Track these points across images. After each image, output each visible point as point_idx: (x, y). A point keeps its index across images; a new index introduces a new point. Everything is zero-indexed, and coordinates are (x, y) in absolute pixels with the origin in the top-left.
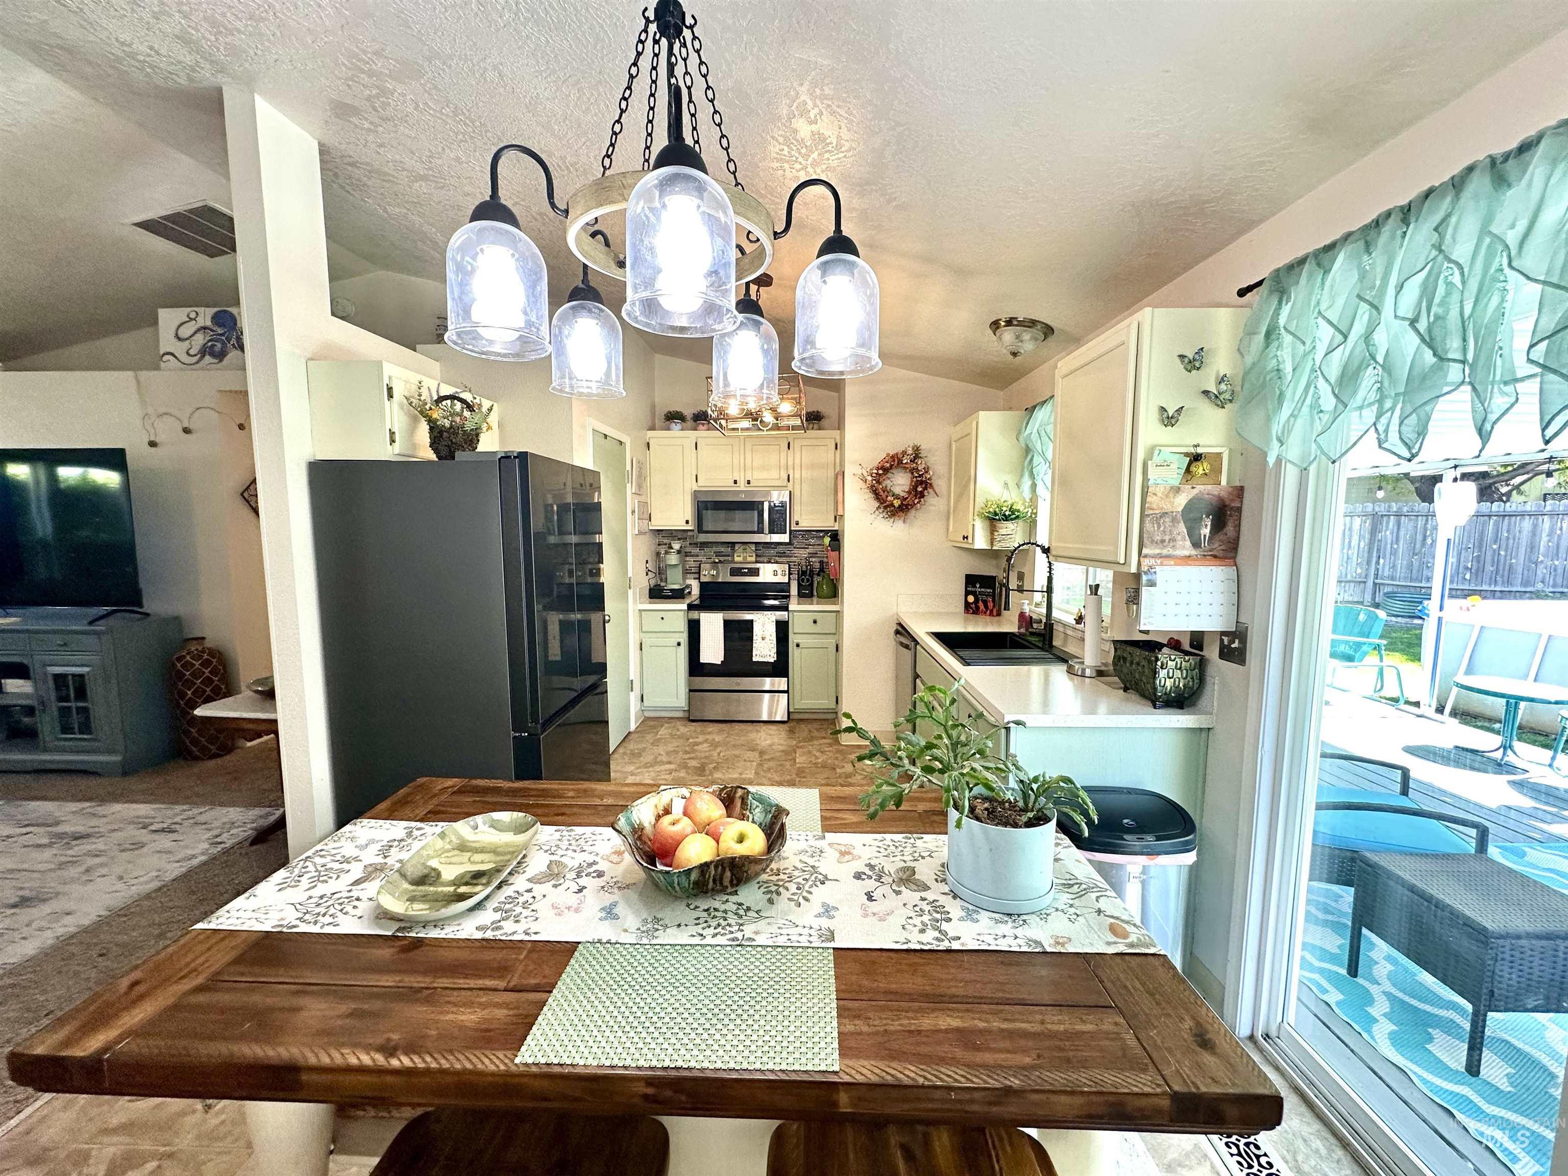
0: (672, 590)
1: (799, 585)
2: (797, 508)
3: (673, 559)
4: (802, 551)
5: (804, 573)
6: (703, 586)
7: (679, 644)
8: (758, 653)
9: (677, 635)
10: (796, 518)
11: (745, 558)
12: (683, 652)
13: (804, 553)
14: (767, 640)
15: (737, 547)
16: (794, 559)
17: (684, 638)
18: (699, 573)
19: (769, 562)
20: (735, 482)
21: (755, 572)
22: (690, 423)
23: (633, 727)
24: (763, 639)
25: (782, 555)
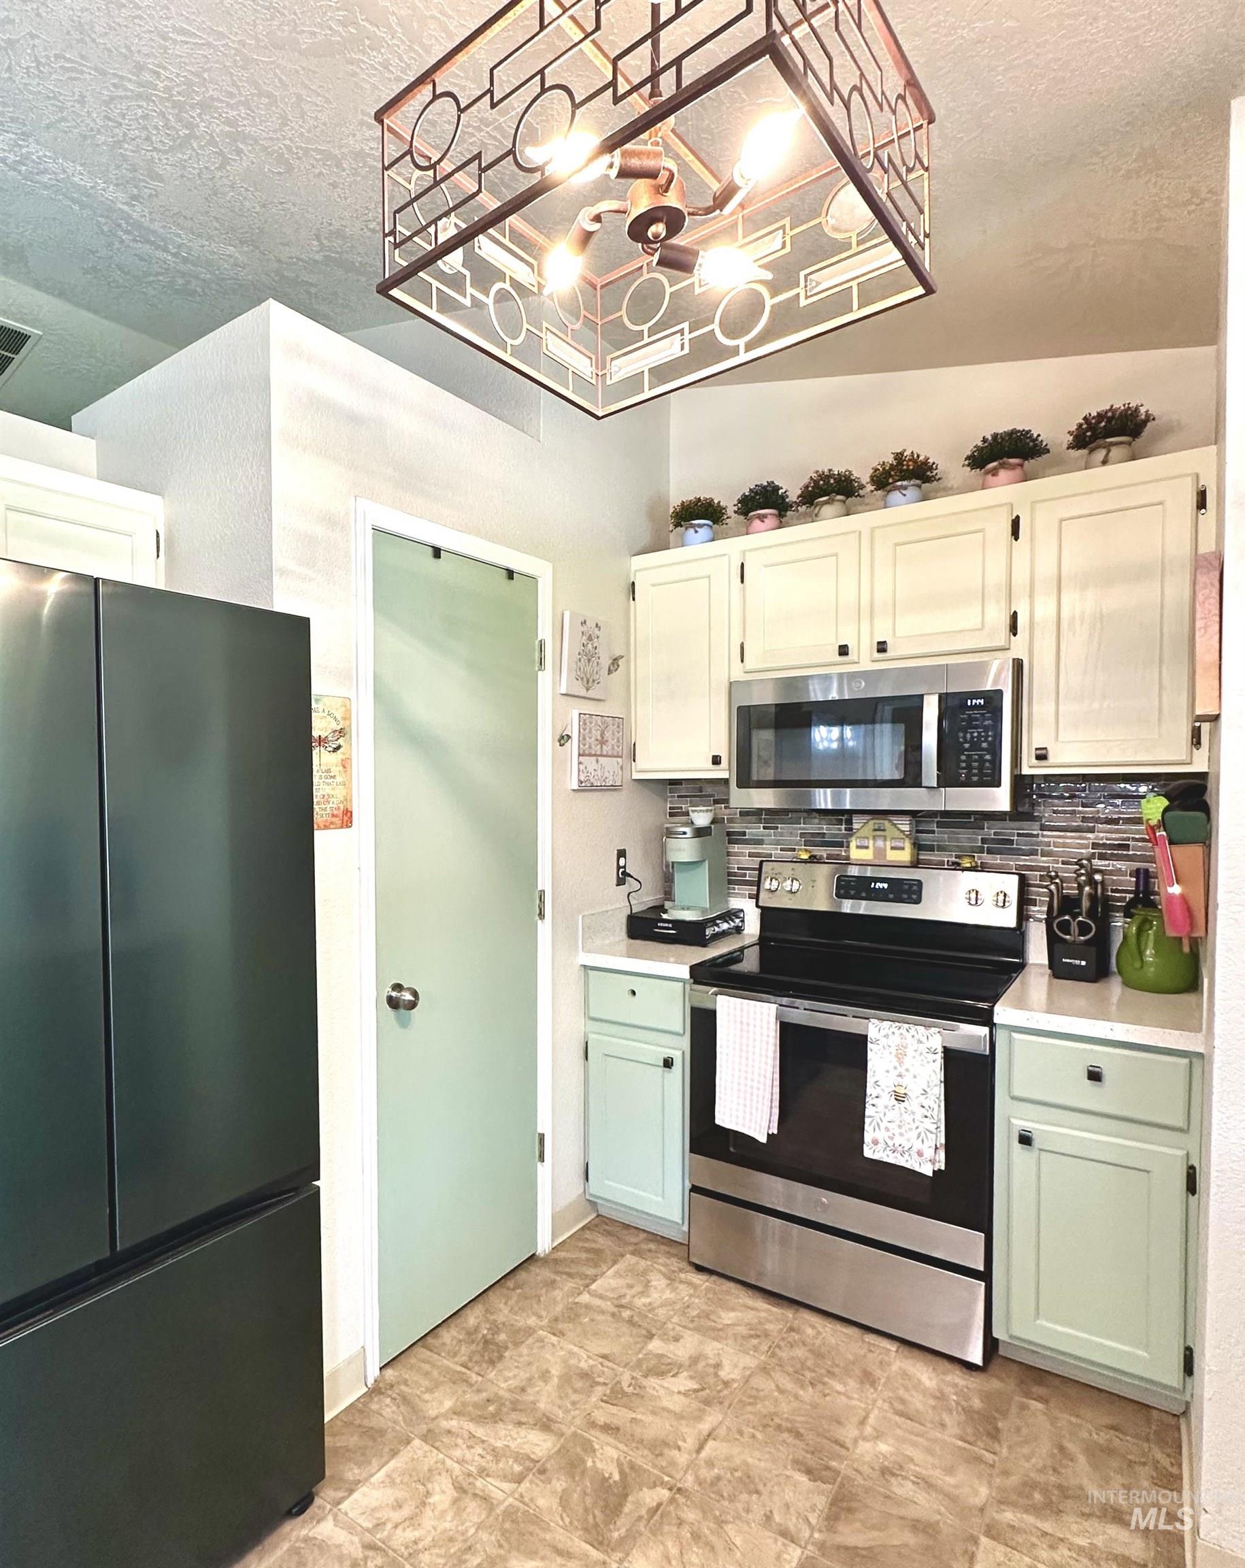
0: (677, 924)
1: (1052, 940)
2: (1039, 709)
3: (683, 849)
4: (1071, 838)
5: (1069, 904)
6: (768, 916)
7: (668, 1063)
8: (881, 1135)
9: (666, 1039)
10: (1035, 738)
11: (880, 852)
12: (677, 1084)
13: (1078, 845)
14: (912, 1104)
15: (857, 823)
16: (1043, 861)
17: (680, 1049)
18: (758, 884)
19: (956, 866)
20: (843, 650)
21: (910, 892)
22: (732, 518)
23: (544, 1244)
24: (900, 1098)
25: (1002, 846)
